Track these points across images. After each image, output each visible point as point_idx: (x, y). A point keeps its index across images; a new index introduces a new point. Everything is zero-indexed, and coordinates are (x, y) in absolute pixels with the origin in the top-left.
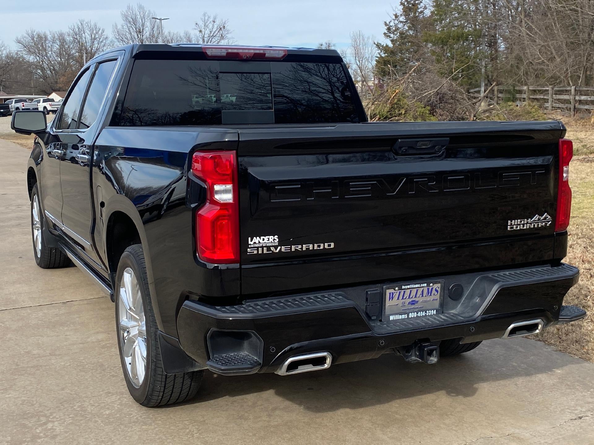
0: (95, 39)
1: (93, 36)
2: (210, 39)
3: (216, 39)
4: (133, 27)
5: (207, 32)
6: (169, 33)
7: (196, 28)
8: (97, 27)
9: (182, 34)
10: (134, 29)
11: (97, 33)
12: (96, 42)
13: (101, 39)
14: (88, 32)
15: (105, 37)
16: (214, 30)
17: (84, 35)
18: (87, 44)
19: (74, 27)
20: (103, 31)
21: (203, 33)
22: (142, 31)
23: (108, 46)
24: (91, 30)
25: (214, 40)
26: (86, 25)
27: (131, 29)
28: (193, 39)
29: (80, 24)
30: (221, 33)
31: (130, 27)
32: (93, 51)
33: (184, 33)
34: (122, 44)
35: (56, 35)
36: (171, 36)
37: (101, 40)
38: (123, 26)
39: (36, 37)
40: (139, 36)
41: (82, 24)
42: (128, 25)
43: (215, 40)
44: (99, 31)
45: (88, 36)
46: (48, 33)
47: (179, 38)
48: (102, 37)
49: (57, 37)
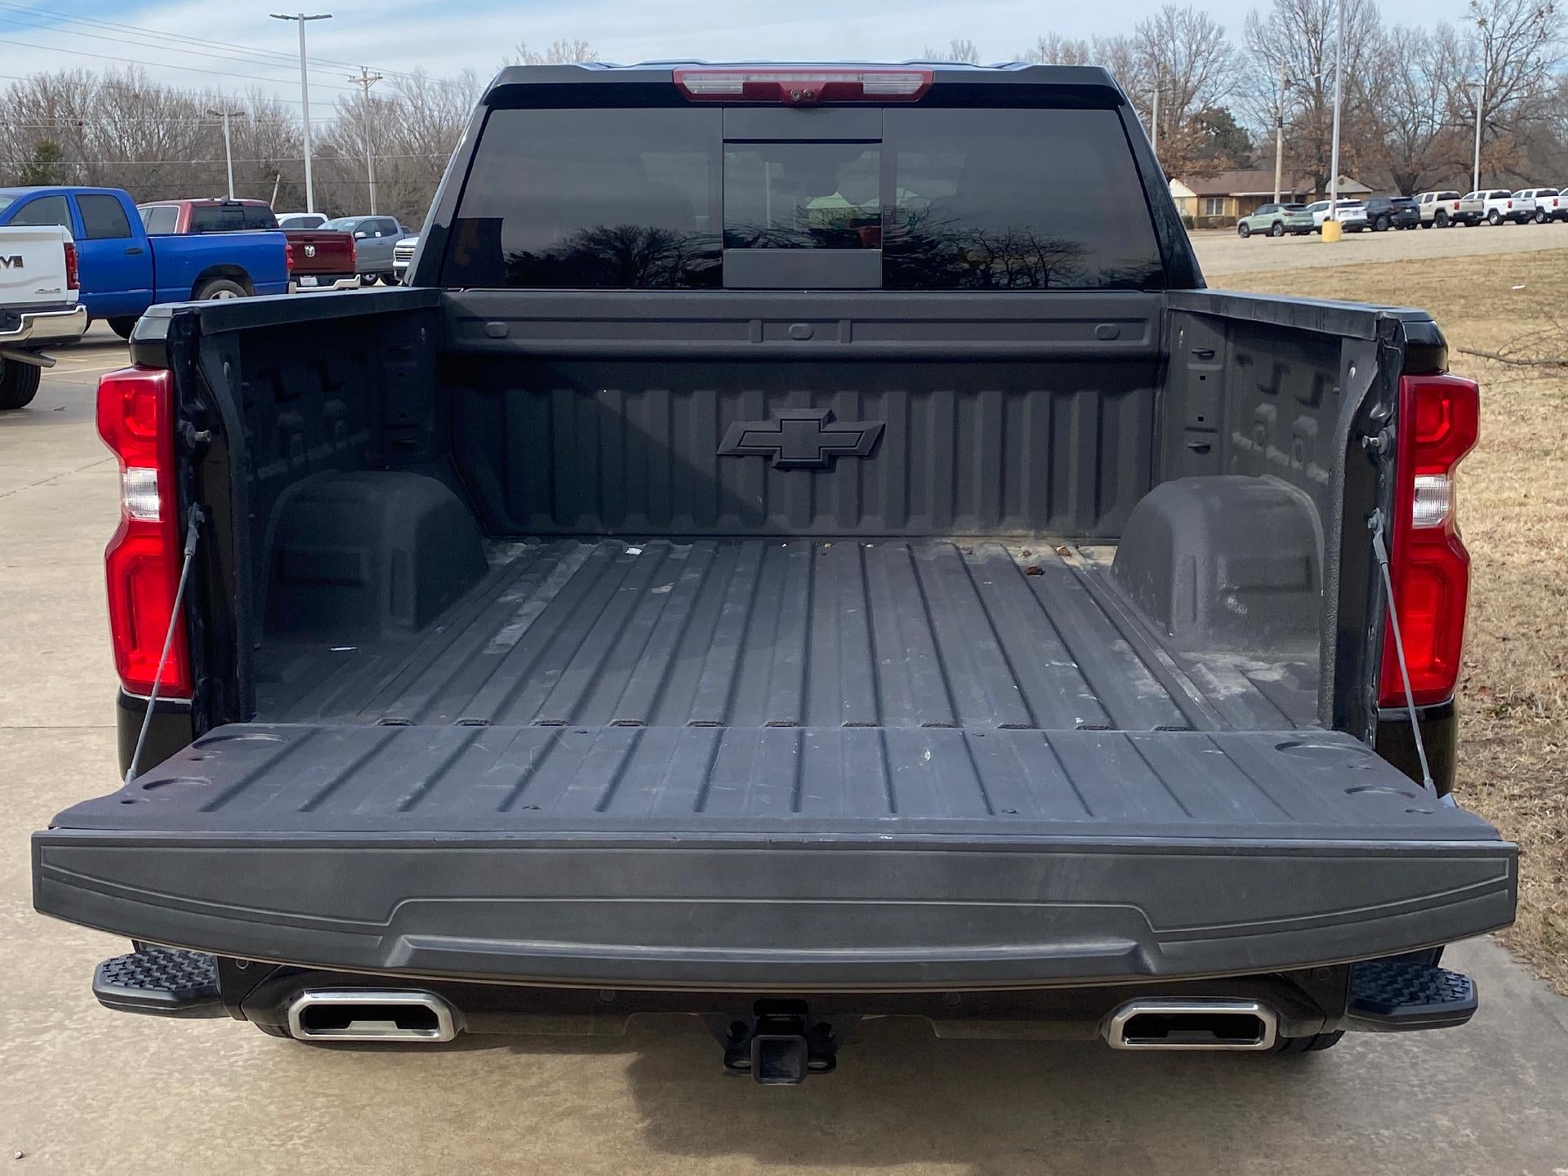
0: (1198, 53)
1: (1194, 47)
2: (1508, 44)
3: (1526, 42)
4: (1299, 19)
5: (1502, 22)
6: (1397, 31)
7: (1472, 14)
8: (1207, 24)
9: (1431, 32)
10: (1302, 24)
11: (1204, 38)
12: (1199, 63)
13: (1213, 54)
14: (1182, 35)
15: (1224, 48)
16: (1522, 18)
17: (1171, 45)
18: (1179, 68)
19: (1149, 25)
20: (1221, 32)
21: (1490, 26)
22: (1321, 27)
23: (1229, 70)
24: (1191, 31)
25: (1517, 45)
26: (1180, 18)
27: (1293, 25)
28: (1460, 44)
29: (1164, 19)
30: (1541, 24)
31: (1291, 19)
32: (1189, 84)
33: (1438, 30)
34: (1265, 63)
35: (1108, 48)
36: (1401, 39)
37: (1211, 58)
38: (1272, 18)
39: (1060, 55)
40: (1313, 41)
41: (1169, 17)
42: (1287, 15)
43: (1521, 46)
44: (1210, 33)
45: (1182, 49)
46: (1090, 44)
47: (1420, 44)
48: (1216, 48)
49: (1109, 53)
